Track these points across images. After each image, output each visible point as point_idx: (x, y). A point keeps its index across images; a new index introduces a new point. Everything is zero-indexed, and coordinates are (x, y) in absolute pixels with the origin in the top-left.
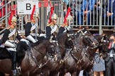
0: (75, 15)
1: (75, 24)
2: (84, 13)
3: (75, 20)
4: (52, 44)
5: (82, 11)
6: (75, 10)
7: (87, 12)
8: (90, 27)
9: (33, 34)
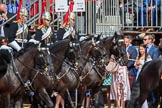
0: (135, 13)
1: (135, 24)
2: (148, 9)
3: (135, 19)
4: (41, 52)
5: (145, 6)
6: (135, 6)
7: (152, 8)
8: (156, 29)
9: (19, 40)
